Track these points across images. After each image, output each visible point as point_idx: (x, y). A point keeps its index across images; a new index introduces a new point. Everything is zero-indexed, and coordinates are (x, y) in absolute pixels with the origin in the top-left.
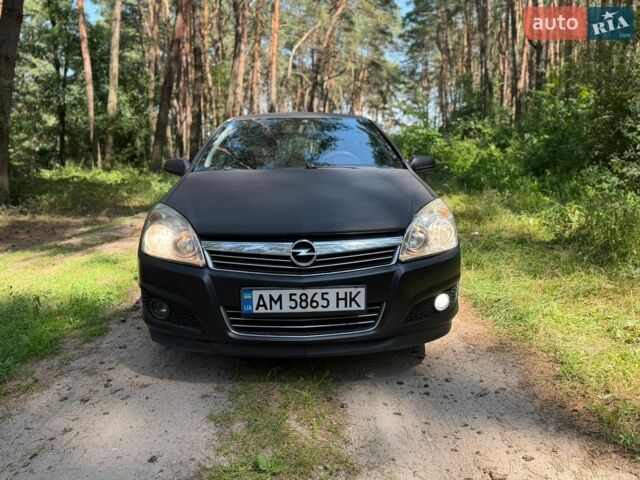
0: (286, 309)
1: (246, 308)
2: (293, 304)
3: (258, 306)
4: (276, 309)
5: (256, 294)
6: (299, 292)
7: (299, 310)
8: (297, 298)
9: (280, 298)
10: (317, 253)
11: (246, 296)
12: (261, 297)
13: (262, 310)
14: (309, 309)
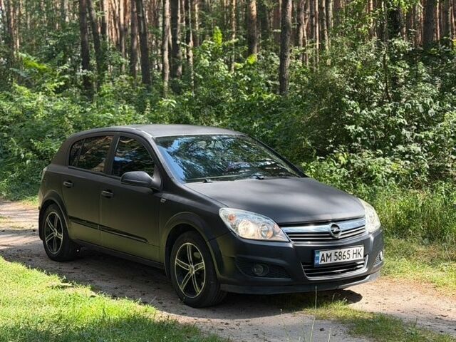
0: (333, 261)
1: (316, 262)
2: (336, 258)
3: (322, 260)
4: (329, 262)
5: (321, 253)
6: (338, 251)
7: (338, 261)
8: (337, 254)
9: (331, 255)
10: (342, 230)
11: (317, 255)
12: (323, 255)
13: (323, 262)
14: (342, 260)
